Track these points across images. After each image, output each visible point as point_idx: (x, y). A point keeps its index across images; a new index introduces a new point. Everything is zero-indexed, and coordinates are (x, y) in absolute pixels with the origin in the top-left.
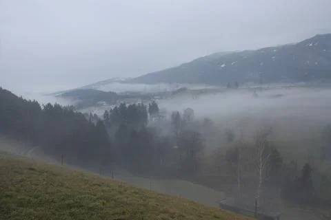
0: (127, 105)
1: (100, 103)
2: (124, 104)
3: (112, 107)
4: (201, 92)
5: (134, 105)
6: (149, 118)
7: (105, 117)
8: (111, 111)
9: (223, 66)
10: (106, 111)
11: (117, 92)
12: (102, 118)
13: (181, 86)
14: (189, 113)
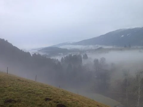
0: (73, 55)
1: (59, 54)
2: (71, 55)
3: (65, 56)
4: (110, 50)
5: (76, 55)
6: (83, 62)
7: (61, 61)
8: (65, 58)
9: (122, 36)
10: (62, 58)
11: (68, 49)
12: (60, 61)
13: (100, 46)
14: (103, 60)
